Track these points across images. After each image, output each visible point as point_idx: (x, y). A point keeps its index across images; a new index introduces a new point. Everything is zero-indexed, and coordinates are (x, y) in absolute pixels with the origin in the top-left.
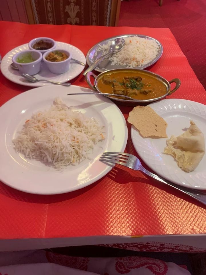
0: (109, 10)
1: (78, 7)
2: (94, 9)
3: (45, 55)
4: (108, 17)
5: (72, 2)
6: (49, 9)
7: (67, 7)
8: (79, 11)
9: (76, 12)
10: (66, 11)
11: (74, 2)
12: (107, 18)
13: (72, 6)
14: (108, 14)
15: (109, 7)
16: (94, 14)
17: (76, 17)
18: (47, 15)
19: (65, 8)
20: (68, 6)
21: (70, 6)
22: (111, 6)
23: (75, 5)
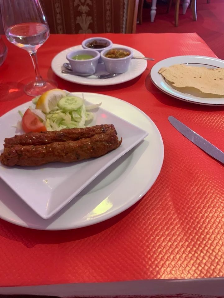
0: (124, 19)
1: (90, 18)
2: (108, 18)
3: (102, 53)
4: (124, 26)
5: (84, 12)
6: (59, 21)
7: (78, 18)
8: (91, 21)
9: (88, 23)
10: (77, 23)
11: (86, 13)
12: (122, 28)
13: (84, 17)
14: (124, 23)
15: (125, 15)
16: (108, 24)
17: (88, 29)
18: (57, 28)
19: (76, 20)
20: (79, 16)
21: (82, 17)
22: (127, 15)
23: (87, 16)
